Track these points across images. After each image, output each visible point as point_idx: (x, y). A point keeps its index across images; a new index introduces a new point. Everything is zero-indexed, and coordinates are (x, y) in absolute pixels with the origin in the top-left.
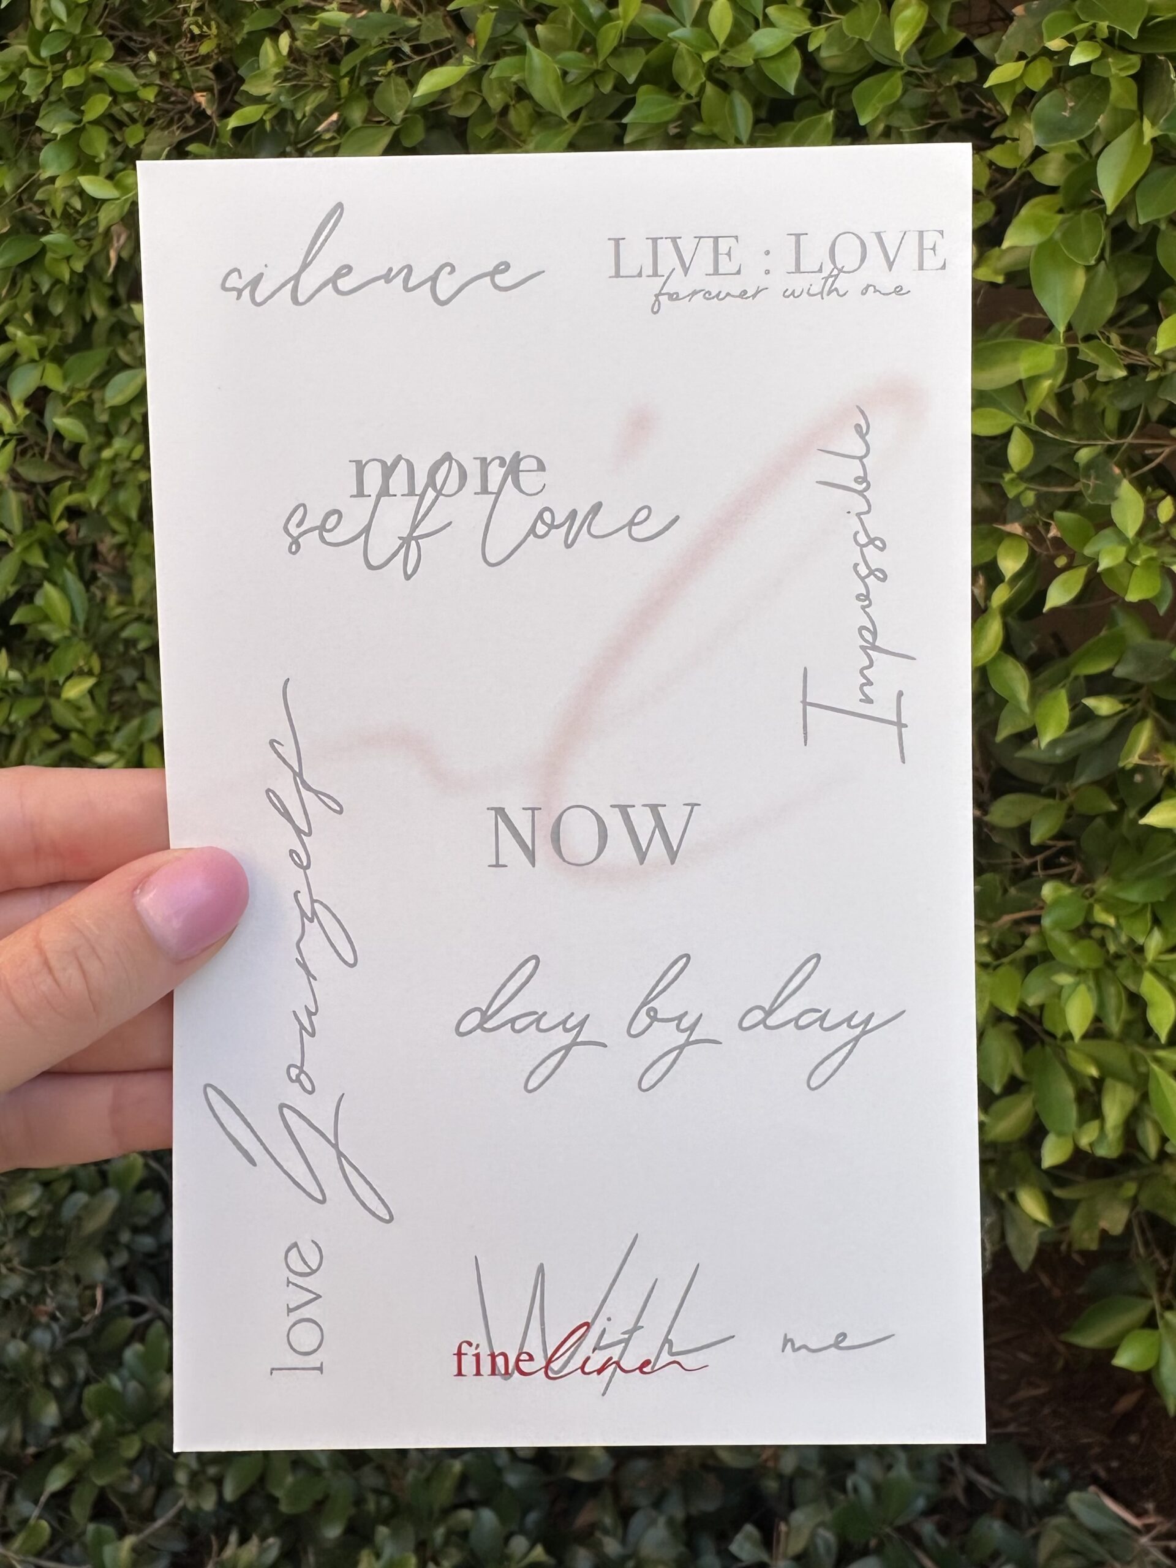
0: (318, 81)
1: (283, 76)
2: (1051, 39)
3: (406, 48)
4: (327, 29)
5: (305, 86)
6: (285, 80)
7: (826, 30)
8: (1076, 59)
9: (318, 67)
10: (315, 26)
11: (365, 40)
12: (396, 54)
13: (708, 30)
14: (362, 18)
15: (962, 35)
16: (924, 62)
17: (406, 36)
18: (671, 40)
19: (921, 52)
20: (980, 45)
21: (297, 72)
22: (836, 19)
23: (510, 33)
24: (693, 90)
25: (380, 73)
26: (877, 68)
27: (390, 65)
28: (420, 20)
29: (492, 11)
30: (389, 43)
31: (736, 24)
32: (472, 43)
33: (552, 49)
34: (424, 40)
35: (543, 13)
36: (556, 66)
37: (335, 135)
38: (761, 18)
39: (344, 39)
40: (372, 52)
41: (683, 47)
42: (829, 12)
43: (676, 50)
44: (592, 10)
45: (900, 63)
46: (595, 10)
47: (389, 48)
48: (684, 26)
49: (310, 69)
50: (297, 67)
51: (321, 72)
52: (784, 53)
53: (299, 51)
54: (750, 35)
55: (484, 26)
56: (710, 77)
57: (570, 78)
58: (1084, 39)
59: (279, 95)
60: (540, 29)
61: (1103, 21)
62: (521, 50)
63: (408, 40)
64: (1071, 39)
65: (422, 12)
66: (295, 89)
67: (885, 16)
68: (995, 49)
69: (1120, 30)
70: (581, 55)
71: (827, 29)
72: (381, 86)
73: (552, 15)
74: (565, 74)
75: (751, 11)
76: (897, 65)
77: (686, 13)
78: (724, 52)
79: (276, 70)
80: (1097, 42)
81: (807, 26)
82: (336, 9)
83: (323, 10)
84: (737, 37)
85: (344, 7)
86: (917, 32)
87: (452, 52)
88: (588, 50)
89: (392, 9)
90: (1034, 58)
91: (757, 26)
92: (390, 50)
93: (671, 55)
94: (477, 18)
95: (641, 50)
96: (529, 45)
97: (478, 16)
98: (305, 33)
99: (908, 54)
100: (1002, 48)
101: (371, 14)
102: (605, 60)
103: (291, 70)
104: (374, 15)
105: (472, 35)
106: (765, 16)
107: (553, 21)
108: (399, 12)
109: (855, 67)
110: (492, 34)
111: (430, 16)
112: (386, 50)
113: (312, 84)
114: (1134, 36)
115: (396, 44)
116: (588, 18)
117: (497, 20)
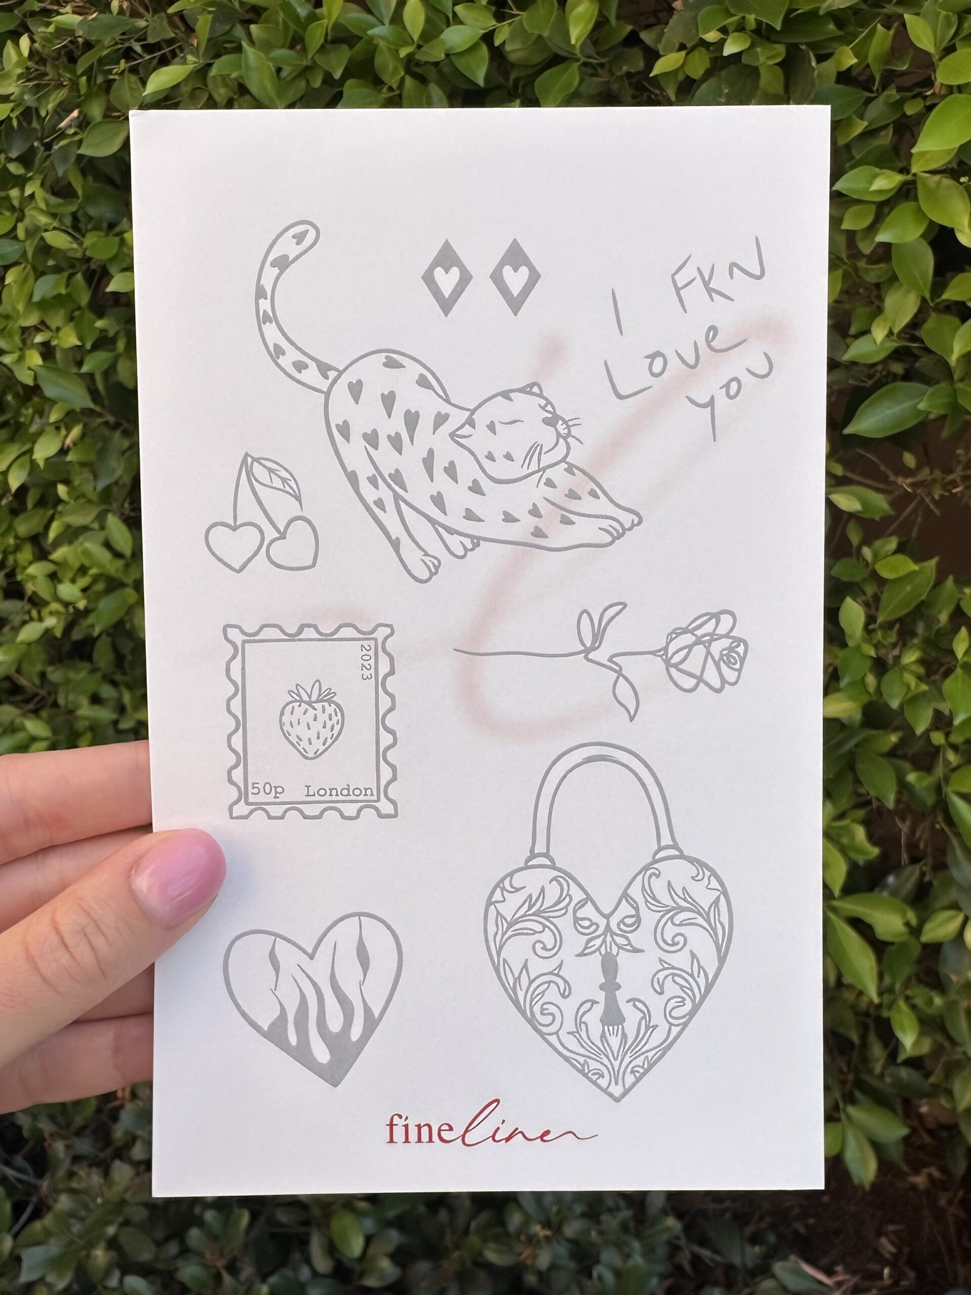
0: (59, 80)
1: (27, 76)
2: (707, 31)
3: (138, 48)
4: (62, 31)
5: (47, 85)
6: (29, 80)
7: (510, 26)
8: (729, 49)
9: (56, 67)
10: (51, 29)
11: (98, 41)
12: (128, 54)
13: (404, 28)
14: (93, 19)
15: (629, 28)
16: (598, 54)
17: (136, 36)
18: (371, 39)
19: (595, 43)
20: (646, 36)
21: (38, 72)
22: (519, 15)
23: (227, 33)
24: (394, 84)
25: (114, 71)
26: (556, 60)
27: (123, 65)
28: (147, 21)
29: (210, 12)
30: (122, 44)
31: (428, 21)
32: (195, 43)
33: (266, 47)
34: (151, 40)
35: (256, 13)
36: (271, 64)
37: (76, 129)
38: (450, 15)
39: (80, 40)
40: (105, 52)
41: (382, 44)
42: (512, 9)
43: (376, 46)
44: (299, 10)
45: (576, 55)
46: (303, 11)
47: (122, 48)
48: (383, 24)
49: (48, 69)
50: (37, 67)
51: (61, 71)
52: (473, 49)
53: (37, 52)
54: (442, 31)
55: (203, 25)
56: (408, 71)
57: (284, 74)
58: (736, 30)
59: (23, 94)
60: (253, 28)
61: (750, 14)
62: (239, 49)
63: (138, 40)
64: (724, 30)
65: (149, 13)
66: (38, 87)
67: (560, 11)
68: (658, 40)
69: (766, 23)
70: (291, 53)
71: (510, 24)
72: (115, 85)
73: (263, 16)
74: (279, 70)
75: (441, 8)
76: (576, 57)
77: (384, 12)
78: (419, 47)
79: (19, 71)
80: (746, 33)
81: (492, 23)
82: (70, 11)
83: (59, 13)
84: (430, 34)
85: (76, 9)
86: (590, 27)
87: (178, 51)
88: (298, 47)
89: (121, 11)
90: (693, 49)
91: (448, 25)
92: (122, 50)
93: (372, 51)
94: (197, 20)
95: (345, 47)
96: (244, 44)
97: (199, 17)
98: (41, 34)
99: (584, 45)
100: (664, 40)
101: (102, 16)
102: (313, 57)
103: (32, 70)
104: (105, 17)
105: (194, 35)
106: (455, 14)
107: (266, 21)
108: (128, 14)
109: (537, 59)
110: (210, 33)
111: (156, 17)
112: (118, 50)
113: (53, 83)
114: (778, 27)
115: (127, 45)
116: (296, 17)
117: (215, 20)
